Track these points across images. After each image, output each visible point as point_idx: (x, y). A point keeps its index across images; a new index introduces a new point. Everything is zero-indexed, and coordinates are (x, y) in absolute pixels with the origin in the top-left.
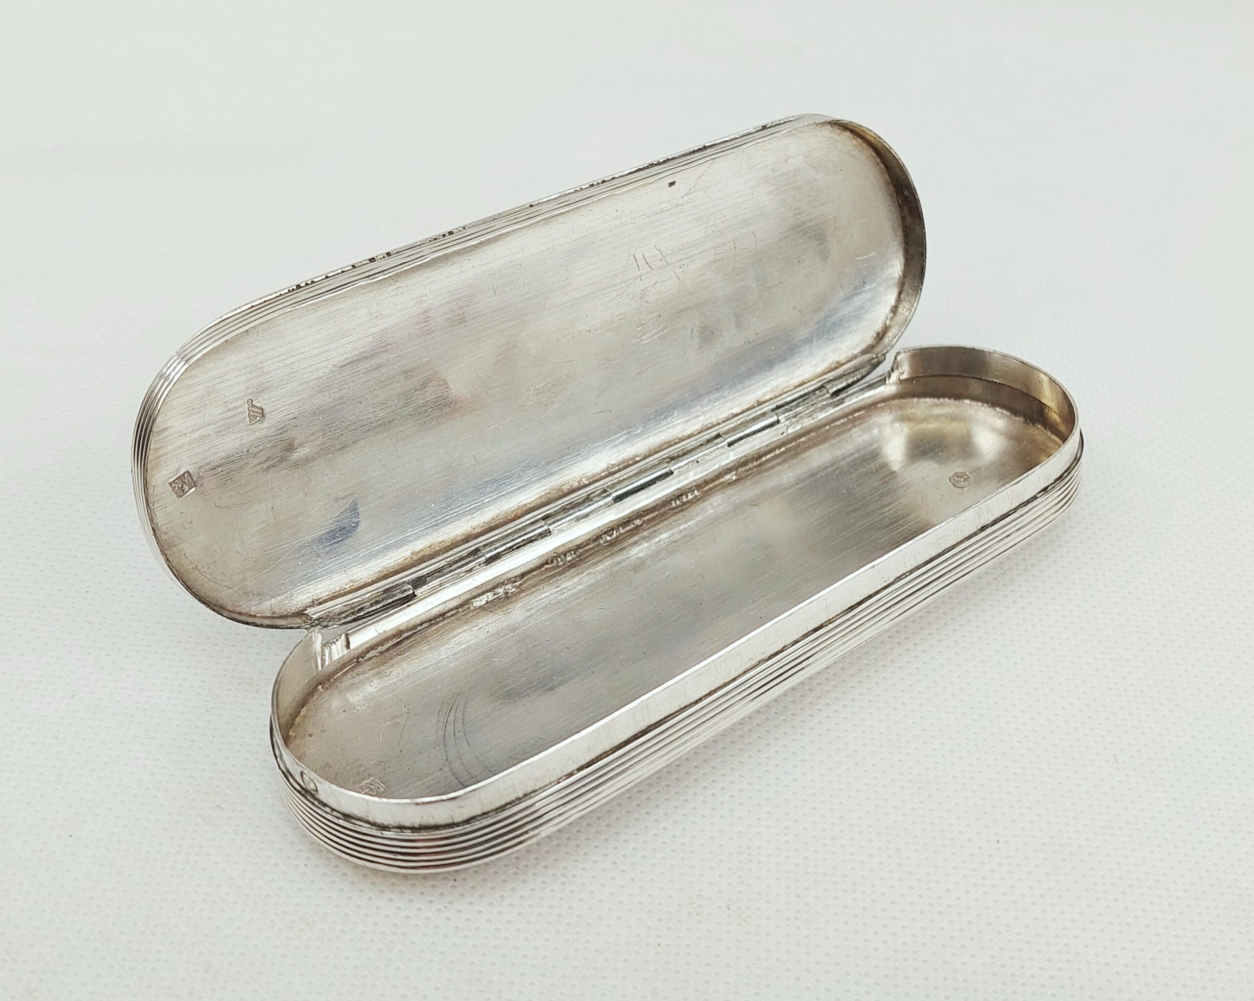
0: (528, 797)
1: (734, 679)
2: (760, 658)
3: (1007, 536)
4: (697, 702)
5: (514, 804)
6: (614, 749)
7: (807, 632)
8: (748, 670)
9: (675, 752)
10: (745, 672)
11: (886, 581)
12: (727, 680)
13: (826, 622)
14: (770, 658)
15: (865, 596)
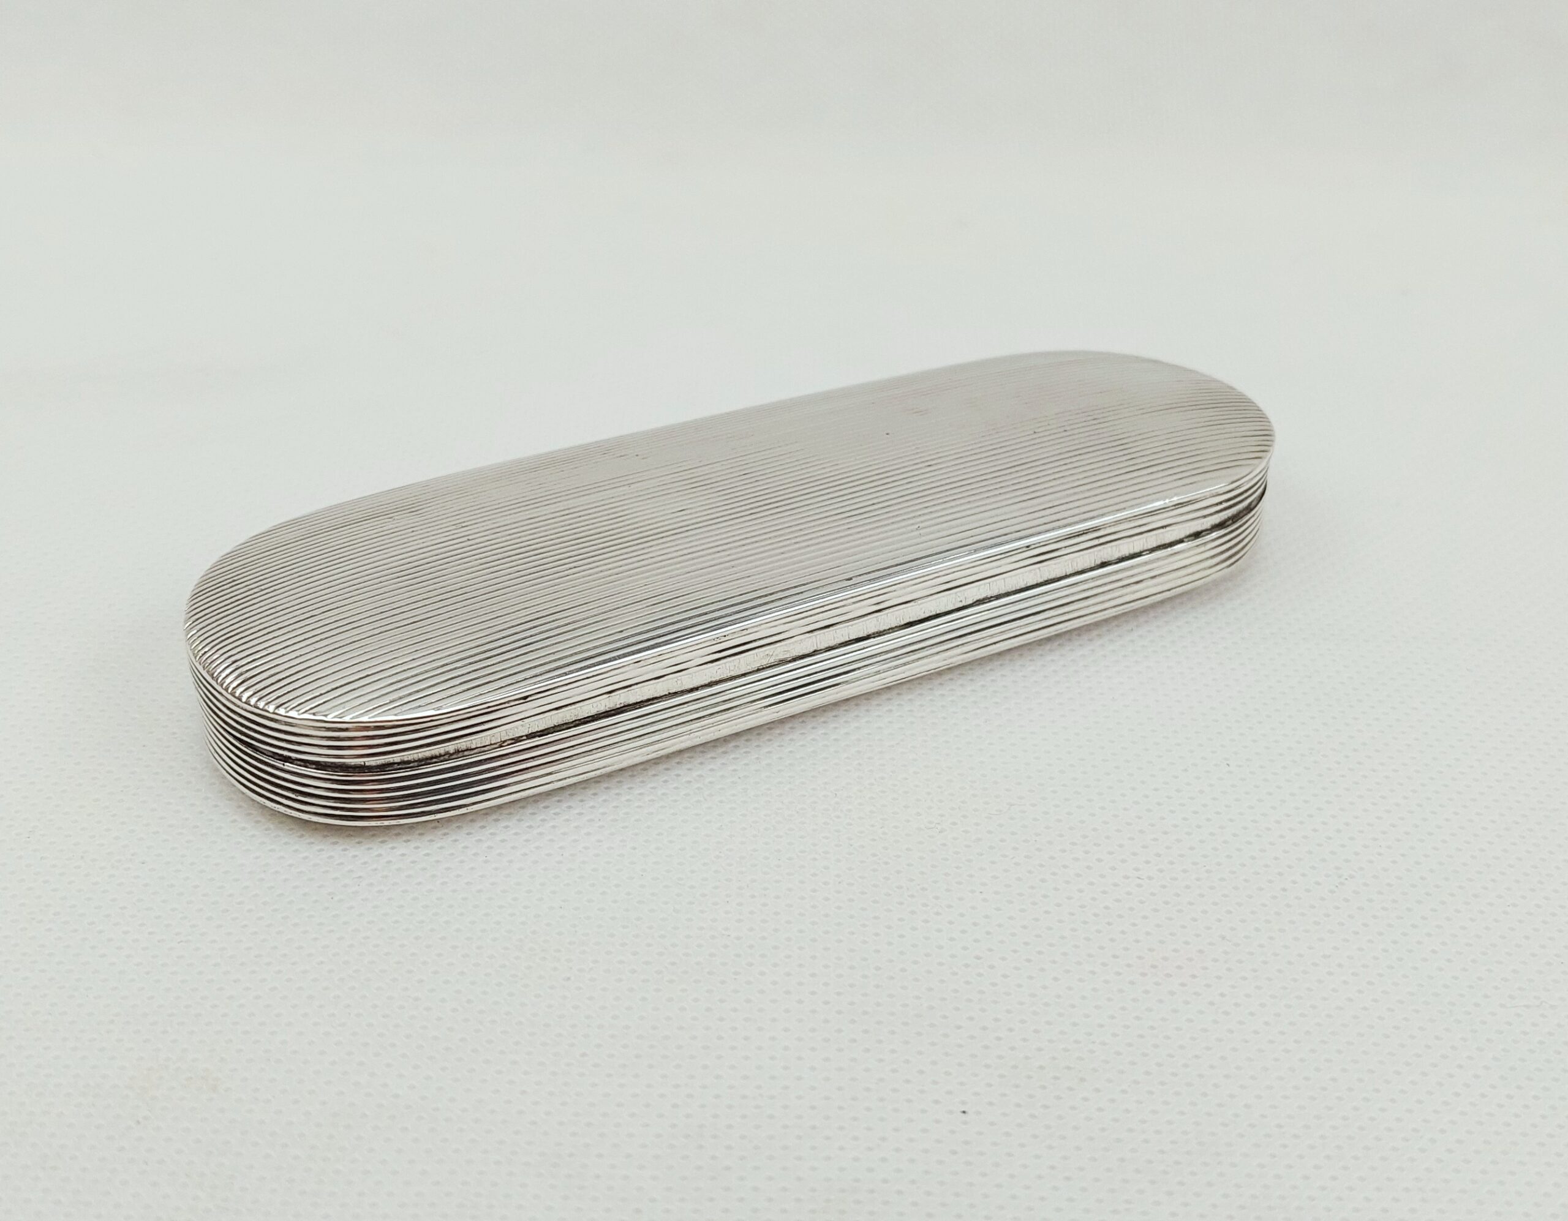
0: (460, 754)
1: (744, 675)
2: (782, 657)
3: (1137, 582)
4: (691, 690)
5: (442, 758)
6: (577, 722)
7: (847, 639)
8: (763, 669)
9: (656, 747)
10: (758, 670)
11: (961, 601)
12: (733, 674)
13: (874, 634)
14: (794, 660)
15: (931, 614)
